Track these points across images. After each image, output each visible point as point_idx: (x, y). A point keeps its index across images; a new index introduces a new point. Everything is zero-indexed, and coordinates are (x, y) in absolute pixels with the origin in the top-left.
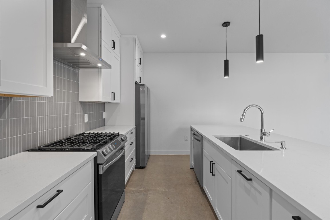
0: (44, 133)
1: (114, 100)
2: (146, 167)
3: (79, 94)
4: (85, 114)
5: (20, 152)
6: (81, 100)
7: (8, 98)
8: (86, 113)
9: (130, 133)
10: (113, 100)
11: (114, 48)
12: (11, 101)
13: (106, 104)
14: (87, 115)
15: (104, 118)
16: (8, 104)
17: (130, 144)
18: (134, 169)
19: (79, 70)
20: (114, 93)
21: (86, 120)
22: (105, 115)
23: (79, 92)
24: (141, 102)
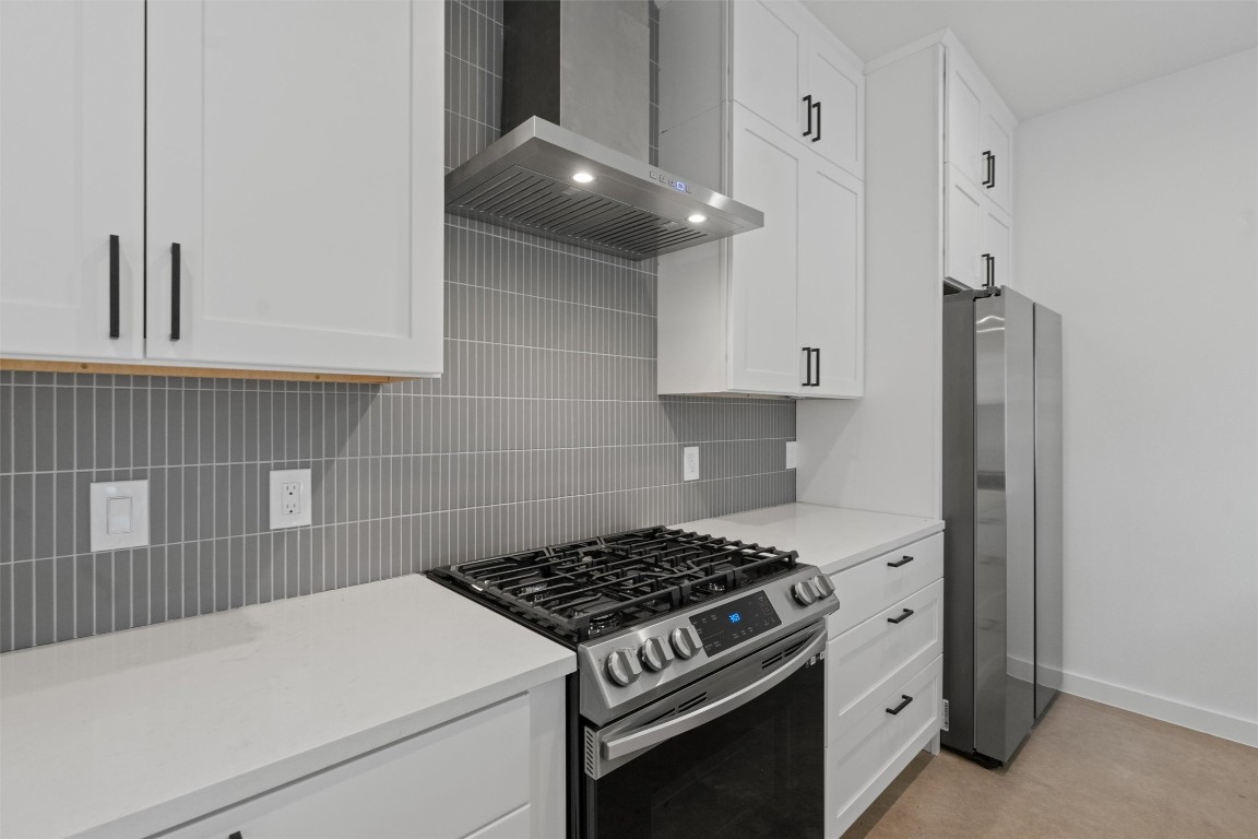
0: (496, 516)
1: (817, 384)
2: (1013, 767)
3: (655, 362)
4: (685, 446)
5: (406, 573)
6: (667, 387)
7: (365, 387)
8: (694, 445)
9: (896, 557)
10: (808, 384)
11: (813, 131)
12: (374, 397)
13: (799, 405)
14: (696, 450)
15: (789, 466)
16: (364, 409)
17: (890, 620)
18: (936, 751)
19: (656, 264)
20: (817, 350)
21: (691, 472)
22: (794, 455)
23: (656, 356)
24: (983, 395)
